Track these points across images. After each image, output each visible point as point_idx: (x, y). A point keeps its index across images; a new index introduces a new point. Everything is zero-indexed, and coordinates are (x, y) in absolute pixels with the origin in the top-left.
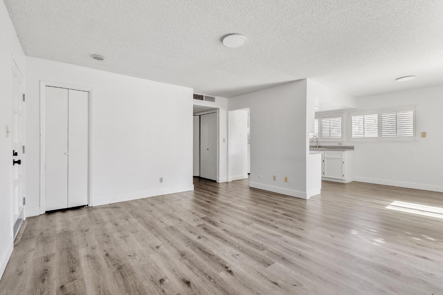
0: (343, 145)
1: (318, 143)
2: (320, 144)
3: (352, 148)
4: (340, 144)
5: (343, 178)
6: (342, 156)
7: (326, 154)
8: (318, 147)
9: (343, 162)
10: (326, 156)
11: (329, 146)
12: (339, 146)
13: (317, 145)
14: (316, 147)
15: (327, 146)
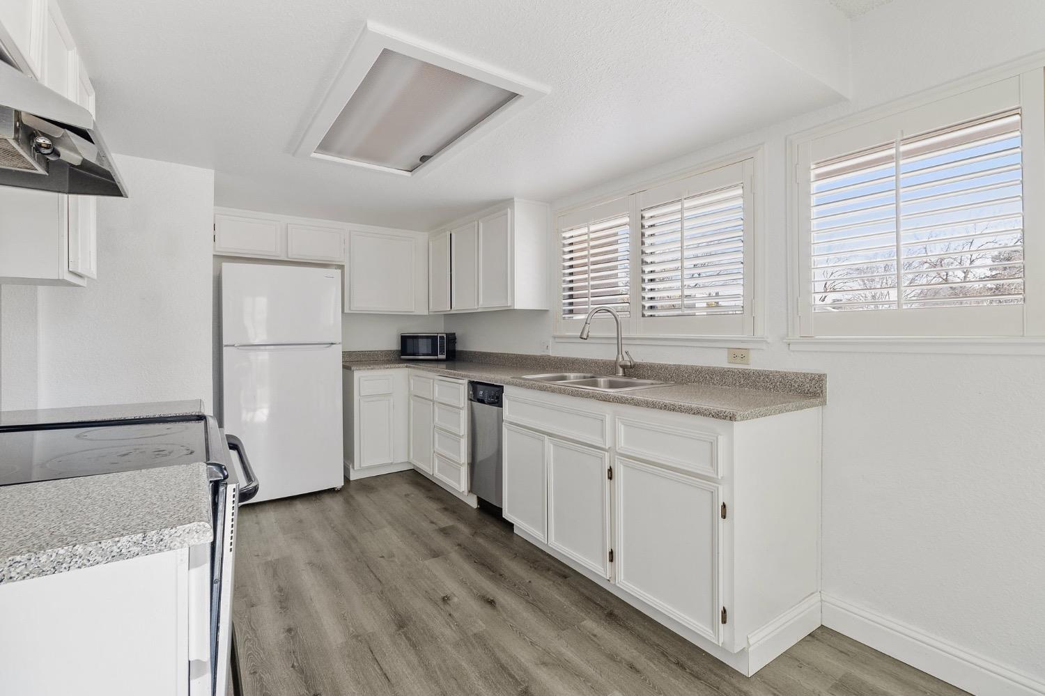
0: (758, 362)
1: (624, 350)
4: (739, 354)
7: (621, 429)
8: (624, 372)
9: (724, 506)
10: (622, 444)
11: (678, 367)
12: (729, 370)
13: (617, 358)
14: (615, 373)
15: (667, 368)
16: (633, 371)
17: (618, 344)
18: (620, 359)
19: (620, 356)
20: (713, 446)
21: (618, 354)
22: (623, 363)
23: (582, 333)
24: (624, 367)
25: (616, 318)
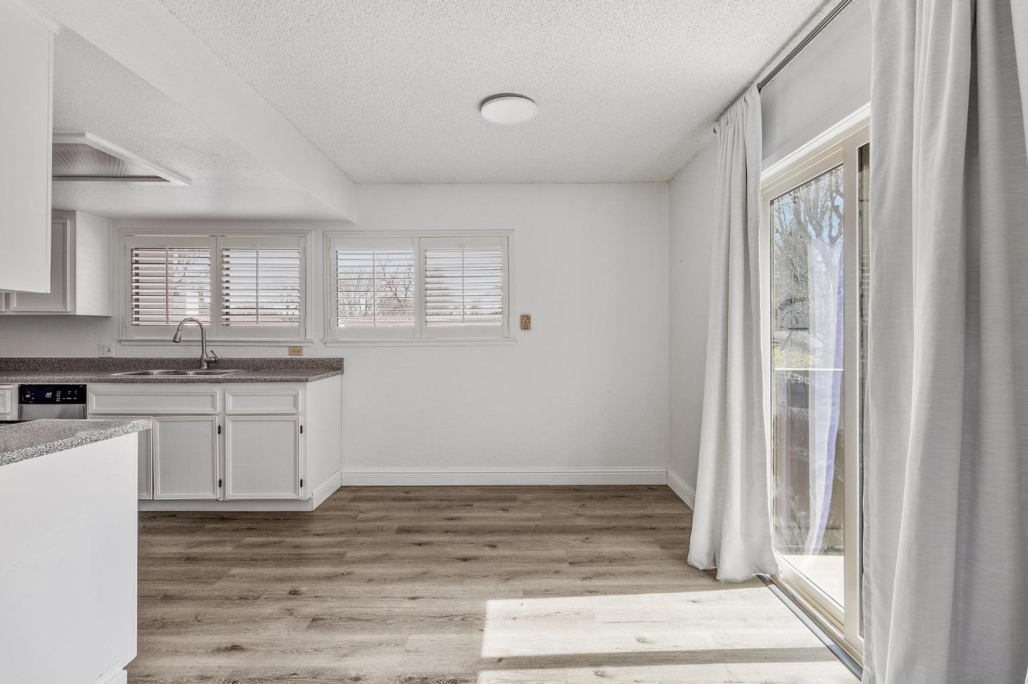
0: (308, 354)
1: (208, 350)
2: (216, 350)
3: (334, 366)
4: (296, 350)
5: (302, 494)
6: (296, 405)
7: (229, 399)
8: (208, 366)
9: (301, 427)
10: (230, 408)
11: (253, 360)
12: (291, 359)
13: (202, 356)
14: (200, 366)
15: (244, 361)
16: (215, 364)
17: (203, 345)
18: (205, 357)
19: (205, 354)
20: (295, 397)
21: (203, 352)
22: (208, 359)
23: (175, 337)
24: (209, 362)
25: (200, 325)
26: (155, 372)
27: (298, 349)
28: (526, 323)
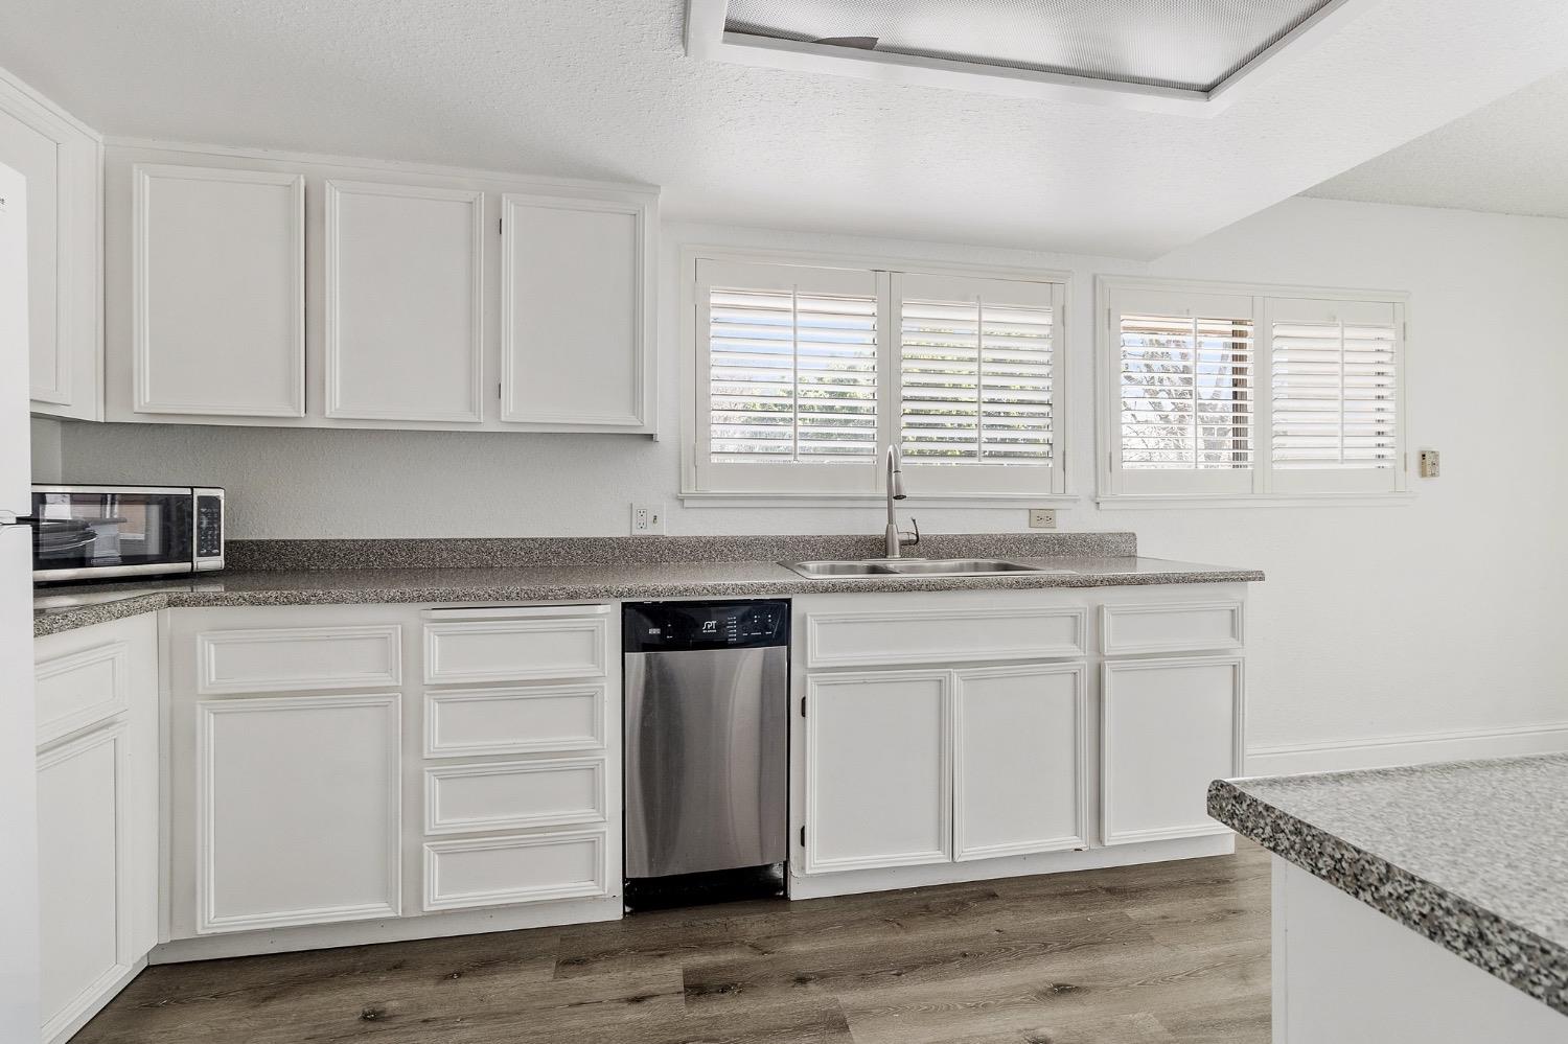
0: (1063, 526)
4: (1047, 517)
6: (1235, 629)
13: (889, 530)
18: (894, 532)
19: (894, 526)
21: (891, 523)
26: (812, 565)
27: (1049, 514)
28: (1427, 463)
